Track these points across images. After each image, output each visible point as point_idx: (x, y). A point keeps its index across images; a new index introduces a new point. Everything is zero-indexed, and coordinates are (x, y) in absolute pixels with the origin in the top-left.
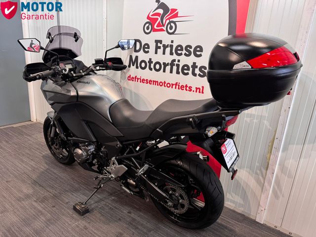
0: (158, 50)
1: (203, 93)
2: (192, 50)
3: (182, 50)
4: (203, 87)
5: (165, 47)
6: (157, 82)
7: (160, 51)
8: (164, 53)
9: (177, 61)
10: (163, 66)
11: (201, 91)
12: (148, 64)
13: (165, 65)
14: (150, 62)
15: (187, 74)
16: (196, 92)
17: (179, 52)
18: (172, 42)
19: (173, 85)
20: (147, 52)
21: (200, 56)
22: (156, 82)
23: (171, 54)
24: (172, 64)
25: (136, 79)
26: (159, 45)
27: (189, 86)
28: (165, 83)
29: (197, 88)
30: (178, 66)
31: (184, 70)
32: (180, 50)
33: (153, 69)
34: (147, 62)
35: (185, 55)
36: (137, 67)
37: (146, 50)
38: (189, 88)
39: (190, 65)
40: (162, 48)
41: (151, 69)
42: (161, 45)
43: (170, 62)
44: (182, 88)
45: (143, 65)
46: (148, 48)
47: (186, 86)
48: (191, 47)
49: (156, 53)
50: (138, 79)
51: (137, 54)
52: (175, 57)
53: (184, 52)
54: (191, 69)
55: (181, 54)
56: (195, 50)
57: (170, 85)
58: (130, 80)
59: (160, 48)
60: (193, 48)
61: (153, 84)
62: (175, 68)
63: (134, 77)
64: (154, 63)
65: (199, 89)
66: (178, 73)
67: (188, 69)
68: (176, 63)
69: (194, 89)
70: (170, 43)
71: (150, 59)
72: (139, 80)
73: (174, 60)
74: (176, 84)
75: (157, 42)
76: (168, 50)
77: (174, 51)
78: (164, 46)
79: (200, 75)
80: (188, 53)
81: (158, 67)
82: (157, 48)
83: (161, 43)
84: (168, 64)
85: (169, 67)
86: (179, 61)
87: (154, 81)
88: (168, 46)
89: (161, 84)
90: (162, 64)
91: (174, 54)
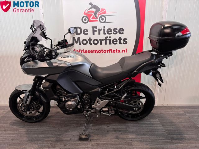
1: (126, 52)
2: (118, 31)
4: (126, 49)
6: (97, 51)
7: (96, 33)
8: (99, 34)
9: (108, 37)
11: (125, 51)
12: (88, 41)
13: (101, 40)
14: (90, 39)
15: (116, 43)
16: (123, 52)
18: (104, 27)
19: (107, 51)
20: (87, 34)
21: (123, 33)
22: (95, 51)
23: (105, 34)
24: (106, 39)
26: (95, 29)
27: (118, 50)
28: (102, 50)
29: (123, 50)
30: (110, 40)
31: (114, 42)
32: (110, 31)
33: (93, 44)
36: (80, 44)
37: (86, 33)
38: (118, 51)
39: (117, 38)
40: (98, 31)
41: (91, 44)
42: (97, 29)
44: (114, 51)
45: (85, 42)
46: (87, 31)
47: (116, 50)
48: (117, 29)
49: (94, 34)
50: (82, 51)
51: (79, 36)
52: (107, 35)
53: (113, 32)
54: (118, 41)
55: (111, 33)
57: (106, 51)
59: (96, 31)
61: (94, 52)
62: (108, 41)
63: (78, 50)
64: (93, 40)
65: (124, 50)
66: (110, 43)
67: (116, 41)
68: (108, 38)
69: (121, 51)
71: (90, 38)
72: (83, 52)
74: (110, 50)
75: (93, 28)
76: (102, 32)
78: (99, 30)
79: (123, 43)
80: (115, 33)
81: (96, 42)
82: (94, 31)
84: (103, 40)
85: (104, 41)
86: (110, 37)
87: (94, 51)
88: (101, 30)
89: (100, 52)
90: (99, 40)
91: (106, 33)
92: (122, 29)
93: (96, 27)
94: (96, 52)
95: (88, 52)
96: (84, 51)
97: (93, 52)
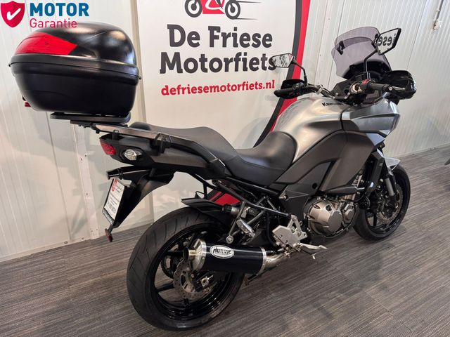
0: (215, 40)
1: (273, 86)
2: (261, 39)
3: (248, 40)
4: (273, 81)
5: (225, 36)
6: (218, 87)
7: (218, 43)
8: (224, 45)
9: (243, 54)
10: (224, 63)
12: (199, 64)
13: (227, 61)
14: (203, 59)
15: (257, 69)
16: (267, 88)
17: (245, 42)
18: (235, 29)
19: (239, 86)
20: (197, 45)
21: (270, 45)
22: (214, 87)
23: (235, 45)
24: (237, 59)
25: (181, 90)
26: (216, 33)
27: (258, 83)
28: (229, 85)
29: (267, 84)
30: (245, 60)
31: (253, 65)
32: (246, 40)
33: (209, 70)
34: (198, 61)
35: (253, 45)
36: (180, 71)
37: (194, 42)
39: (260, 57)
40: (221, 38)
41: (204, 70)
42: (220, 34)
43: (234, 57)
44: (251, 87)
45: (191, 66)
46: (198, 38)
47: (256, 84)
48: (259, 36)
49: (212, 45)
50: (183, 89)
51: (176, 49)
52: (240, 49)
53: (251, 42)
54: (261, 62)
55: (248, 45)
56: (264, 40)
57: (236, 88)
58: (167, 94)
59: (217, 37)
60: (262, 37)
61: (211, 91)
62: (241, 63)
63: (176, 88)
64: (209, 61)
65: (270, 83)
66: (245, 69)
67: (258, 63)
68: (242, 56)
69: (264, 85)
70: (232, 31)
71: (203, 56)
72: (186, 91)
73: (239, 54)
74: (243, 85)
75: (212, 29)
76: (230, 40)
77: (238, 42)
78: (224, 34)
79: (270, 68)
80: (256, 43)
81: (216, 65)
82: (213, 38)
83: (219, 31)
84: (231, 60)
85: (234, 63)
86: (245, 54)
87: (211, 87)
88: (229, 35)
89: (223, 88)
90: (223, 60)
91: (239, 45)
92: (268, 35)
93: (218, 29)
94: (215, 91)
95: (198, 91)
96: (188, 88)
97: (209, 90)
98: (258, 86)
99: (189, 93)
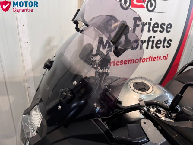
0: (137, 28)
1: (167, 59)
2: (165, 27)
3: (158, 27)
4: (168, 55)
5: (144, 24)
6: (133, 60)
8: (142, 31)
9: (153, 37)
10: (140, 44)
11: (166, 58)
13: (142, 42)
15: (160, 47)
16: (163, 59)
17: (155, 29)
18: (151, 19)
19: (147, 59)
21: (170, 31)
22: (131, 60)
23: (149, 31)
24: (149, 41)
26: (138, 22)
27: (159, 56)
28: (141, 59)
29: (164, 57)
30: (153, 41)
31: (158, 44)
32: (156, 27)
35: (160, 31)
40: (141, 26)
42: (140, 23)
43: (147, 39)
47: (158, 57)
48: (164, 24)
49: (134, 31)
52: (152, 34)
53: (159, 29)
54: (162, 43)
55: (157, 31)
56: (167, 27)
57: (145, 60)
59: (138, 25)
60: (166, 25)
61: (129, 63)
62: (150, 44)
65: (165, 56)
66: (152, 47)
67: (160, 43)
68: (152, 39)
69: (162, 58)
70: (149, 21)
73: (150, 37)
74: (150, 58)
75: (135, 19)
76: (147, 27)
77: (151, 29)
79: (167, 47)
80: (162, 30)
82: (136, 25)
83: (140, 21)
84: (145, 41)
85: (146, 43)
86: (154, 37)
87: (129, 60)
88: (146, 24)
89: (137, 61)
91: (151, 31)
92: (170, 24)
93: (140, 19)
94: (131, 63)
95: (120, 63)
97: (127, 63)
98: (158, 59)
99: (114, 65)
